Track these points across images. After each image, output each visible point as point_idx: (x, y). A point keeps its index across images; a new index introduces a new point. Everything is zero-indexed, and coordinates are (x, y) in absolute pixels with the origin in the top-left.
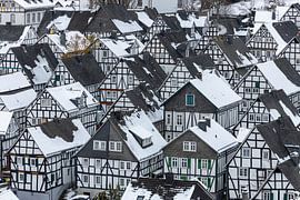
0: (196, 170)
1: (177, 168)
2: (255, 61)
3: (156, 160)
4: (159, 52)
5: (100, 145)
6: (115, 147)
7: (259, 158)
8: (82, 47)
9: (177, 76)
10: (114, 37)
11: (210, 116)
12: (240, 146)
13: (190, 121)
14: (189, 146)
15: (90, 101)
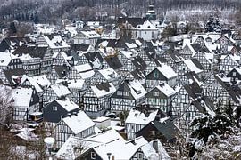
0: (158, 103)
1: (151, 102)
2: (183, 59)
3: (142, 99)
4: (144, 56)
5: (120, 93)
6: (126, 94)
7: (184, 99)
8: (113, 54)
9: (151, 65)
10: (126, 50)
11: (165, 82)
12: (176, 94)
13: (156, 84)
14: (156, 94)
15: (116, 75)
